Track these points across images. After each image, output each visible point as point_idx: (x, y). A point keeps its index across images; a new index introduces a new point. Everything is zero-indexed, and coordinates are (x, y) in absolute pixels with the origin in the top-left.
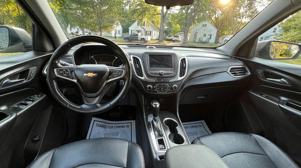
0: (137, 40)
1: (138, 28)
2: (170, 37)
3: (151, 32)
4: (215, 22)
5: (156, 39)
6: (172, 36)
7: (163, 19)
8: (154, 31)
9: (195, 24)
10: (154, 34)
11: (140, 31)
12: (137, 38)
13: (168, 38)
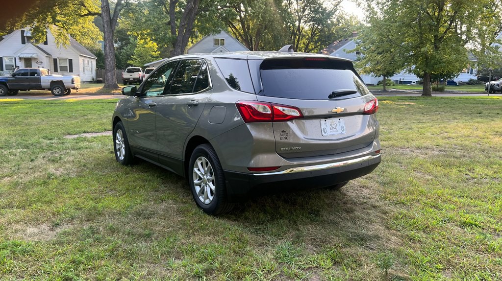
0: (40, 87)
1: (27, 51)
2: (133, 72)
3: (71, 61)
4: (242, 32)
5: (90, 79)
6: (139, 70)
7: (111, 26)
8: (81, 59)
9: (196, 37)
10: (81, 66)
11: (35, 59)
12: (39, 80)
13: (126, 75)
